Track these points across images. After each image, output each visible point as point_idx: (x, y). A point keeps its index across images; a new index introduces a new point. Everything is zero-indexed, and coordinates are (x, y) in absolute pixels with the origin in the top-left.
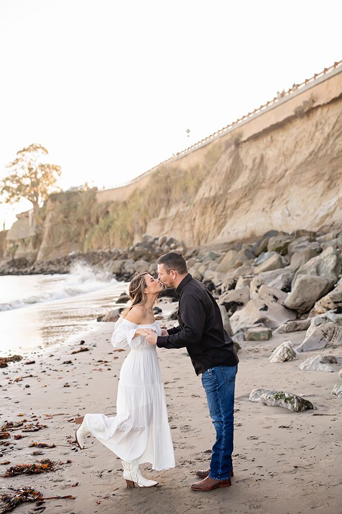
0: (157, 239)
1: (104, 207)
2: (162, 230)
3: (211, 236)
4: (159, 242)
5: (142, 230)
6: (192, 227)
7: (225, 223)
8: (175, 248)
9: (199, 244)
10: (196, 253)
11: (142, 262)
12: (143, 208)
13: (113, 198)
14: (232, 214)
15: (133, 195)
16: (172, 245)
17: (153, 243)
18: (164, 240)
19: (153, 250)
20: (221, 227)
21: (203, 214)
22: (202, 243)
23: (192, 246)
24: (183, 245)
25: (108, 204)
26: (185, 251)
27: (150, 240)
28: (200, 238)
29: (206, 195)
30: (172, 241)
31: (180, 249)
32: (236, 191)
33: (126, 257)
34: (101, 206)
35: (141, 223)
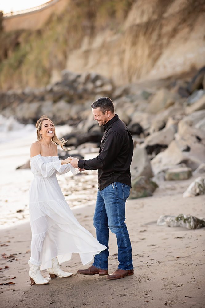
0: (79, 76)
1: (13, 37)
2: (86, 64)
3: (144, 71)
4: (82, 79)
5: (62, 66)
6: (122, 60)
7: (160, 54)
8: (102, 86)
9: (130, 80)
10: (126, 92)
11: (62, 104)
12: (61, 39)
13: (24, 25)
14: (168, 43)
15: (49, 22)
16: (98, 83)
17: (74, 81)
18: (88, 78)
19: (75, 89)
20: (156, 60)
21: (134, 44)
22: (134, 79)
23: (121, 83)
24: (111, 82)
25: (18, 33)
26: (114, 89)
27: (72, 78)
28: (131, 72)
29: (138, 21)
30: (97, 78)
31: (108, 88)
32: (173, 15)
33: (42, 99)
34: (8, 36)
35: (60, 57)
